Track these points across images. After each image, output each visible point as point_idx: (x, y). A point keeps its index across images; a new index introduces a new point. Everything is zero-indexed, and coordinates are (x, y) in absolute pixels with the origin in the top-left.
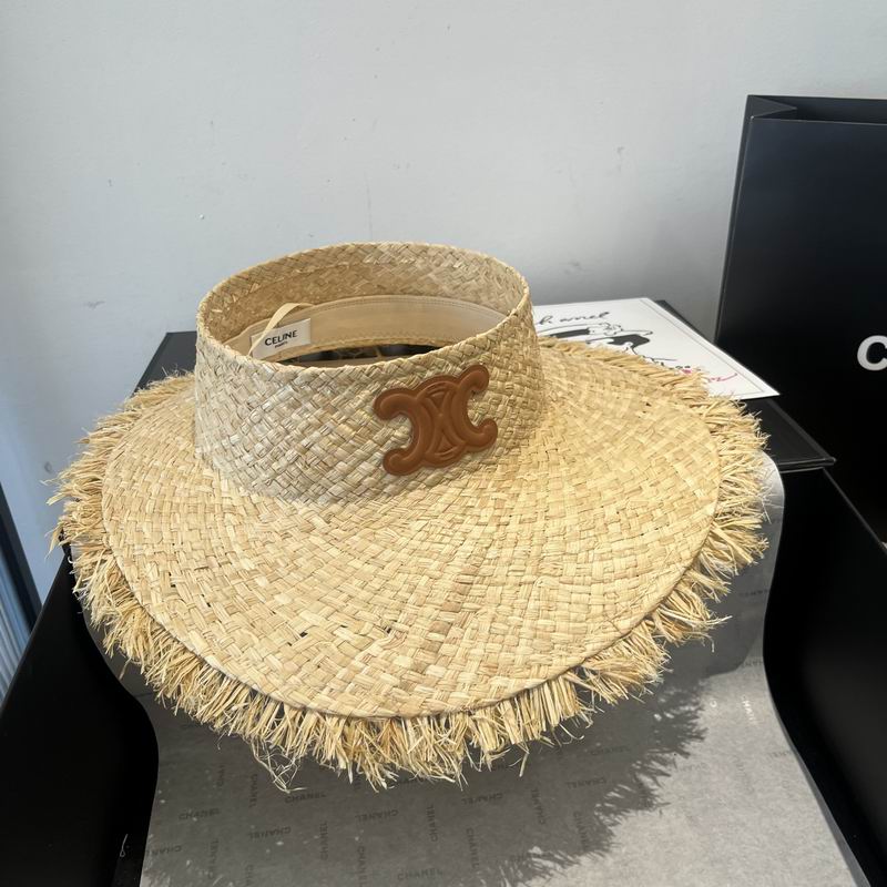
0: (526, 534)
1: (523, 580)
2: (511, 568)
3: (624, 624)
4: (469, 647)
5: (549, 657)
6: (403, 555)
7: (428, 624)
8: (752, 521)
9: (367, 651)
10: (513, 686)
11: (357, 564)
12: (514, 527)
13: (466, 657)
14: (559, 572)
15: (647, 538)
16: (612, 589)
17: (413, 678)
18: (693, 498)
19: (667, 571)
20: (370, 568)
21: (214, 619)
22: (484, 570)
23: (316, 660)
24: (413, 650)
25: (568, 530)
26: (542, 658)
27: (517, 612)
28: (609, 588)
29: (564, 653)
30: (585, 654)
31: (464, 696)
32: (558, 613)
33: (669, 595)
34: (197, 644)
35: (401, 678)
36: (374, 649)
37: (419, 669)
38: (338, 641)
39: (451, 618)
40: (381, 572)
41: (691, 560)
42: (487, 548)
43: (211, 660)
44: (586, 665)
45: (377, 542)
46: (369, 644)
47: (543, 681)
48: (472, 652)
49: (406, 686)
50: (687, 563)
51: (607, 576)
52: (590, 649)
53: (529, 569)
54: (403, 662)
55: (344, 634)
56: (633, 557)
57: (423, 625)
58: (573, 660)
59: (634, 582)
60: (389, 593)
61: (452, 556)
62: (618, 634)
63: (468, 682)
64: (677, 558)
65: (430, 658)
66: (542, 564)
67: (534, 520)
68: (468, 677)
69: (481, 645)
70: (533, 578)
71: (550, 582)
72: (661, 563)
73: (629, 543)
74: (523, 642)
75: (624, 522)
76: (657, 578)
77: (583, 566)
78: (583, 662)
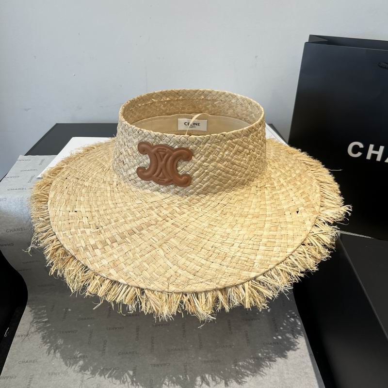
0: (170, 230)
1: (153, 245)
2: (153, 238)
3: (172, 288)
4: (115, 253)
5: (136, 277)
6: (125, 209)
7: (110, 236)
8: (269, 294)
9: (86, 229)
10: (115, 276)
11: (110, 202)
12: (169, 224)
13: (111, 255)
14: (168, 252)
15: (213, 266)
16: (180, 273)
17: (89, 248)
18: (252, 265)
19: (209, 283)
20: (112, 206)
21: (62, 192)
22: (144, 232)
23: (70, 221)
24: (98, 240)
25: (186, 239)
26: (133, 276)
27: (140, 254)
28: (180, 271)
29: (142, 281)
30: (148, 287)
31: (98, 267)
32: (153, 265)
33: (201, 292)
34: (51, 196)
35: (86, 246)
36: (88, 231)
37: (94, 247)
38: (81, 221)
39: (119, 239)
40: (114, 210)
41: (222, 287)
42: (152, 225)
43: (49, 202)
45: (122, 199)
46: (88, 228)
47: (126, 283)
48: (114, 255)
49: (86, 249)
50: (219, 287)
51: (183, 266)
52: (152, 287)
53: (159, 243)
54: (92, 242)
55: (85, 220)
56: (200, 268)
57: (108, 235)
58: (142, 286)
59: (191, 277)
60: (109, 217)
61: (138, 219)
62: (167, 290)
63: (104, 263)
64: (217, 281)
65: (100, 246)
66: (164, 245)
67: (178, 227)
68: (105, 262)
69: (119, 255)
70: (157, 247)
71: (161, 252)
72: (209, 279)
73: (204, 262)
74: (132, 265)
75: (211, 253)
76: (202, 282)
77: (178, 256)
78: (146, 289)
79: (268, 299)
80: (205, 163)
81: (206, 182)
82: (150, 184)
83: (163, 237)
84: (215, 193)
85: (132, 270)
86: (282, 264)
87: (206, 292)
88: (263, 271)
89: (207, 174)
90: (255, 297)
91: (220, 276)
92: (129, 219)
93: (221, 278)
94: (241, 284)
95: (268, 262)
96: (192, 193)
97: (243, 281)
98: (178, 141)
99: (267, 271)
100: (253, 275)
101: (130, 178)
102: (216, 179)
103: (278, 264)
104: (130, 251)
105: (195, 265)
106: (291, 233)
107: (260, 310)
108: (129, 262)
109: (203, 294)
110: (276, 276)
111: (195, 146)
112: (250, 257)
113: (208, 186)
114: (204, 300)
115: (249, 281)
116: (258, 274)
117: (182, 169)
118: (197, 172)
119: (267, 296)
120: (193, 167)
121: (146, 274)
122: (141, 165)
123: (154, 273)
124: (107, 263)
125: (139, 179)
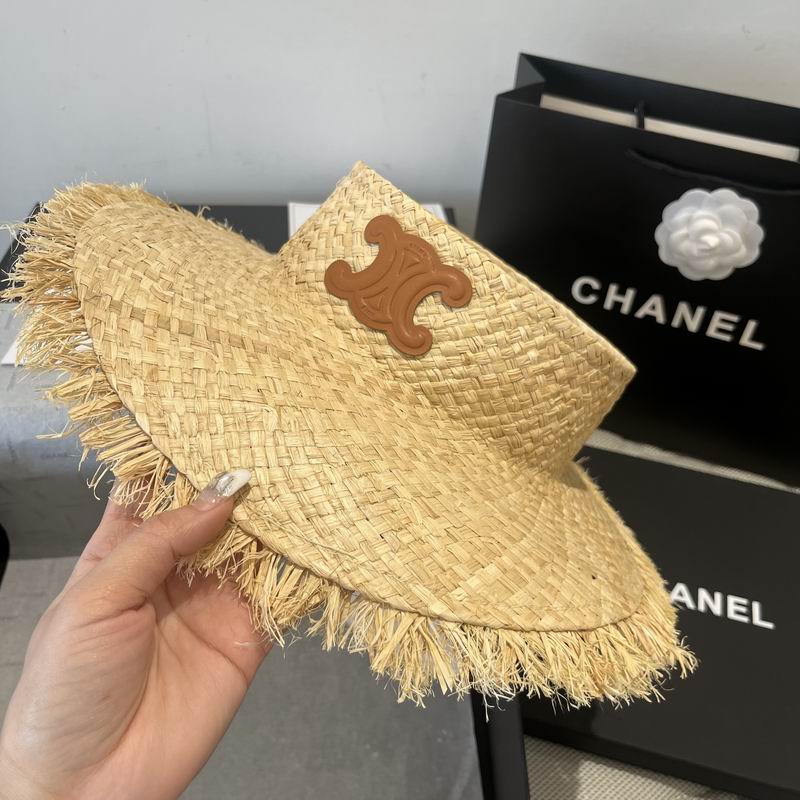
1: (266, 394)
2: (276, 381)
4: (172, 354)
5: (178, 434)
6: (252, 308)
7: (187, 319)
13: (160, 351)
14: (286, 429)
15: (362, 526)
16: (282, 492)
17: (124, 310)
19: (326, 556)
20: (229, 289)
23: (125, 249)
24: (155, 309)
26: (174, 427)
28: (282, 489)
29: (187, 449)
30: (190, 474)
31: (114, 355)
32: (234, 435)
33: (296, 566)
35: (122, 301)
37: (136, 314)
40: (228, 294)
41: (350, 586)
44: (179, 481)
46: (153, 280)
47: (148, 432)
48: (166, 356)
49: (115, 306)
50: (345, 581)
51: (297, 483)
54: (139, 303)
56: (331, 511)
58: (179, 462)
59: (299, 516)
63: (131, 357)
64: (347, 566)
65: (149, 320)
66: (290, 410)
67: (342, 400)
68: (135, 357)
69: (177, 363)
70: (271, 403)
71: (272, 421)
72: (334, 547)
73: (348, 503)
74: (190, 403)
75: (378, 496)
76: (314, 545)
77: (302, 454)
78: (182, 474)
79: (436, 686)
80: (478, 337)
81: (455, 377)
82: (338, 309)
83: (299, 394)
84: (451, 417)
85: (181, 410)
86: (517, 636)
87: (307, 571)
88: (465, 616)
89: (468, 362)
90: (410, 660)
91: (362, 559)
92: (249, 322)
93: (363, 564)
94: (397, 609)
95: (489, 609)
96: (409, 380)
97: (407, 606)
98: (463, 255)
99: (475, 625)
100: (437, 608)
101: (302, 278)
102: (476, 389)
103: (507, 628)
104: (207, 371)
105: (324, 498)
106: (566, 595)
107: (400, 700)
108: (188, 391)
109: (298, 572)
110: (487, 648)
111: (487, 286)
112: (456, 568)
113: (451, 389)
114: (289, 587)
115: (420, 615)
116: (452, 615)
117: (426, 315)
118: (451, 343)
119: (440, 678)
120: (452, 326)
121: (205, 441)
122: (349, 259)
123: (223, 453)
124: (139, 361)
125: (322, 286)
